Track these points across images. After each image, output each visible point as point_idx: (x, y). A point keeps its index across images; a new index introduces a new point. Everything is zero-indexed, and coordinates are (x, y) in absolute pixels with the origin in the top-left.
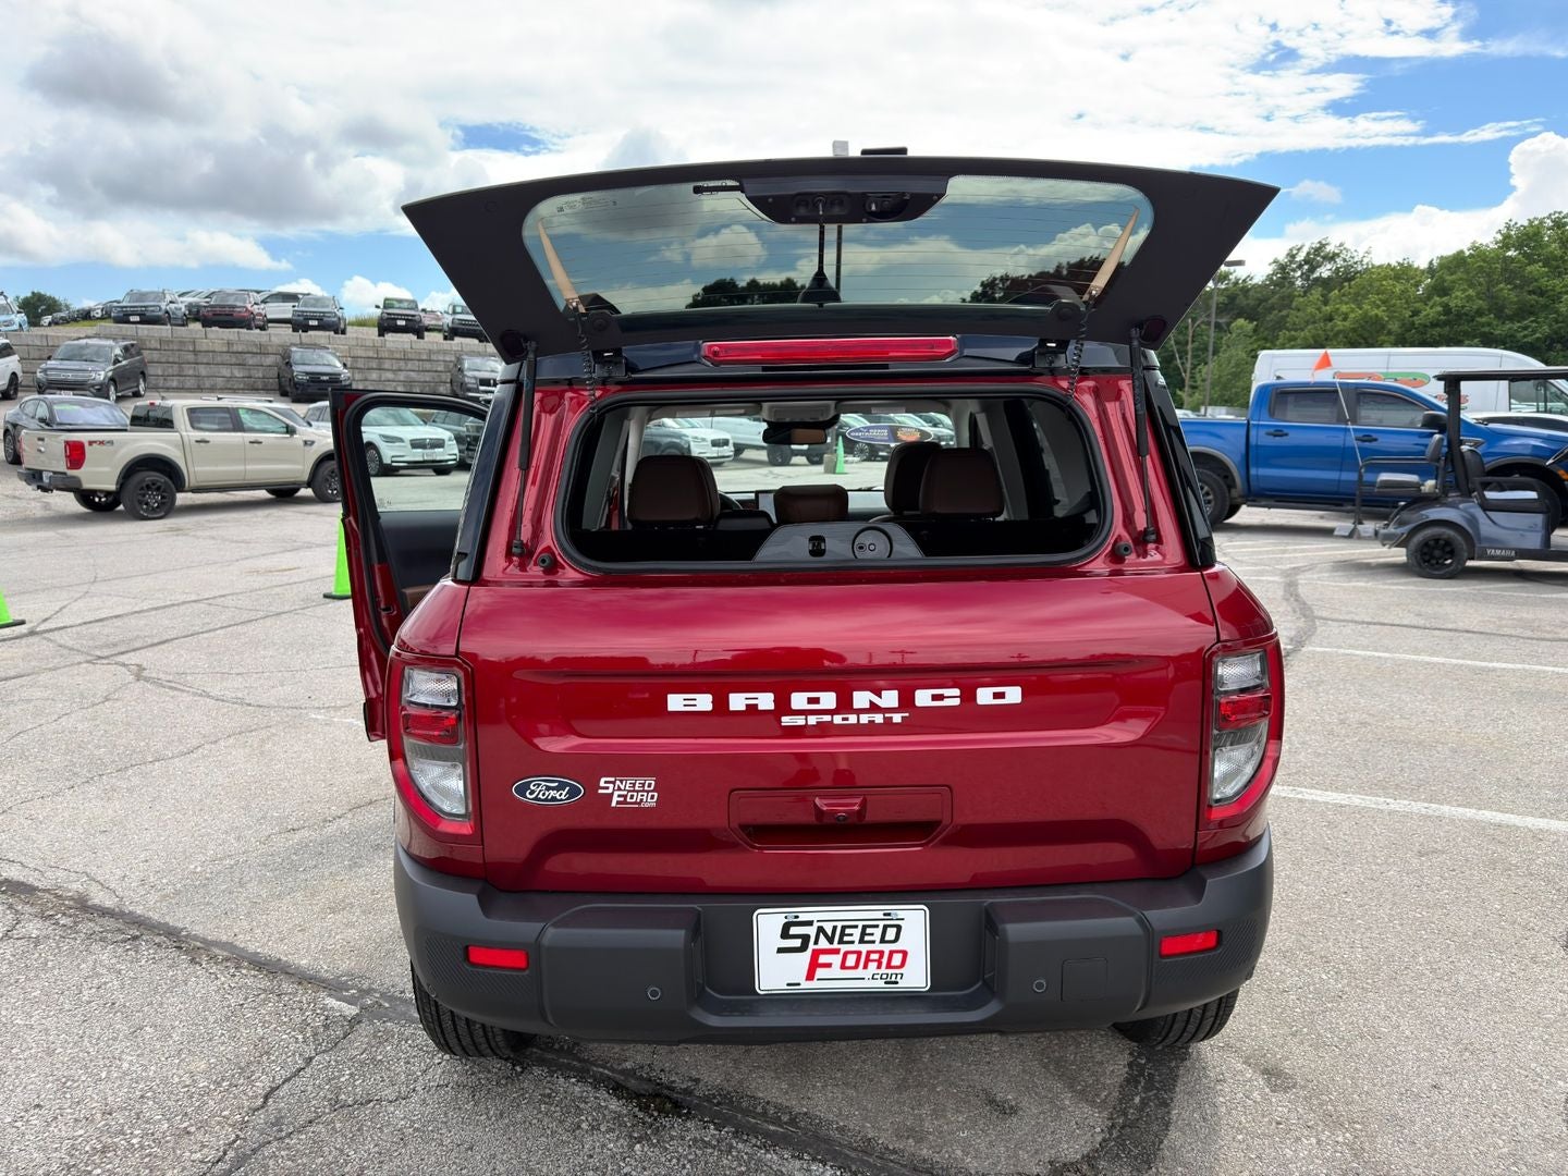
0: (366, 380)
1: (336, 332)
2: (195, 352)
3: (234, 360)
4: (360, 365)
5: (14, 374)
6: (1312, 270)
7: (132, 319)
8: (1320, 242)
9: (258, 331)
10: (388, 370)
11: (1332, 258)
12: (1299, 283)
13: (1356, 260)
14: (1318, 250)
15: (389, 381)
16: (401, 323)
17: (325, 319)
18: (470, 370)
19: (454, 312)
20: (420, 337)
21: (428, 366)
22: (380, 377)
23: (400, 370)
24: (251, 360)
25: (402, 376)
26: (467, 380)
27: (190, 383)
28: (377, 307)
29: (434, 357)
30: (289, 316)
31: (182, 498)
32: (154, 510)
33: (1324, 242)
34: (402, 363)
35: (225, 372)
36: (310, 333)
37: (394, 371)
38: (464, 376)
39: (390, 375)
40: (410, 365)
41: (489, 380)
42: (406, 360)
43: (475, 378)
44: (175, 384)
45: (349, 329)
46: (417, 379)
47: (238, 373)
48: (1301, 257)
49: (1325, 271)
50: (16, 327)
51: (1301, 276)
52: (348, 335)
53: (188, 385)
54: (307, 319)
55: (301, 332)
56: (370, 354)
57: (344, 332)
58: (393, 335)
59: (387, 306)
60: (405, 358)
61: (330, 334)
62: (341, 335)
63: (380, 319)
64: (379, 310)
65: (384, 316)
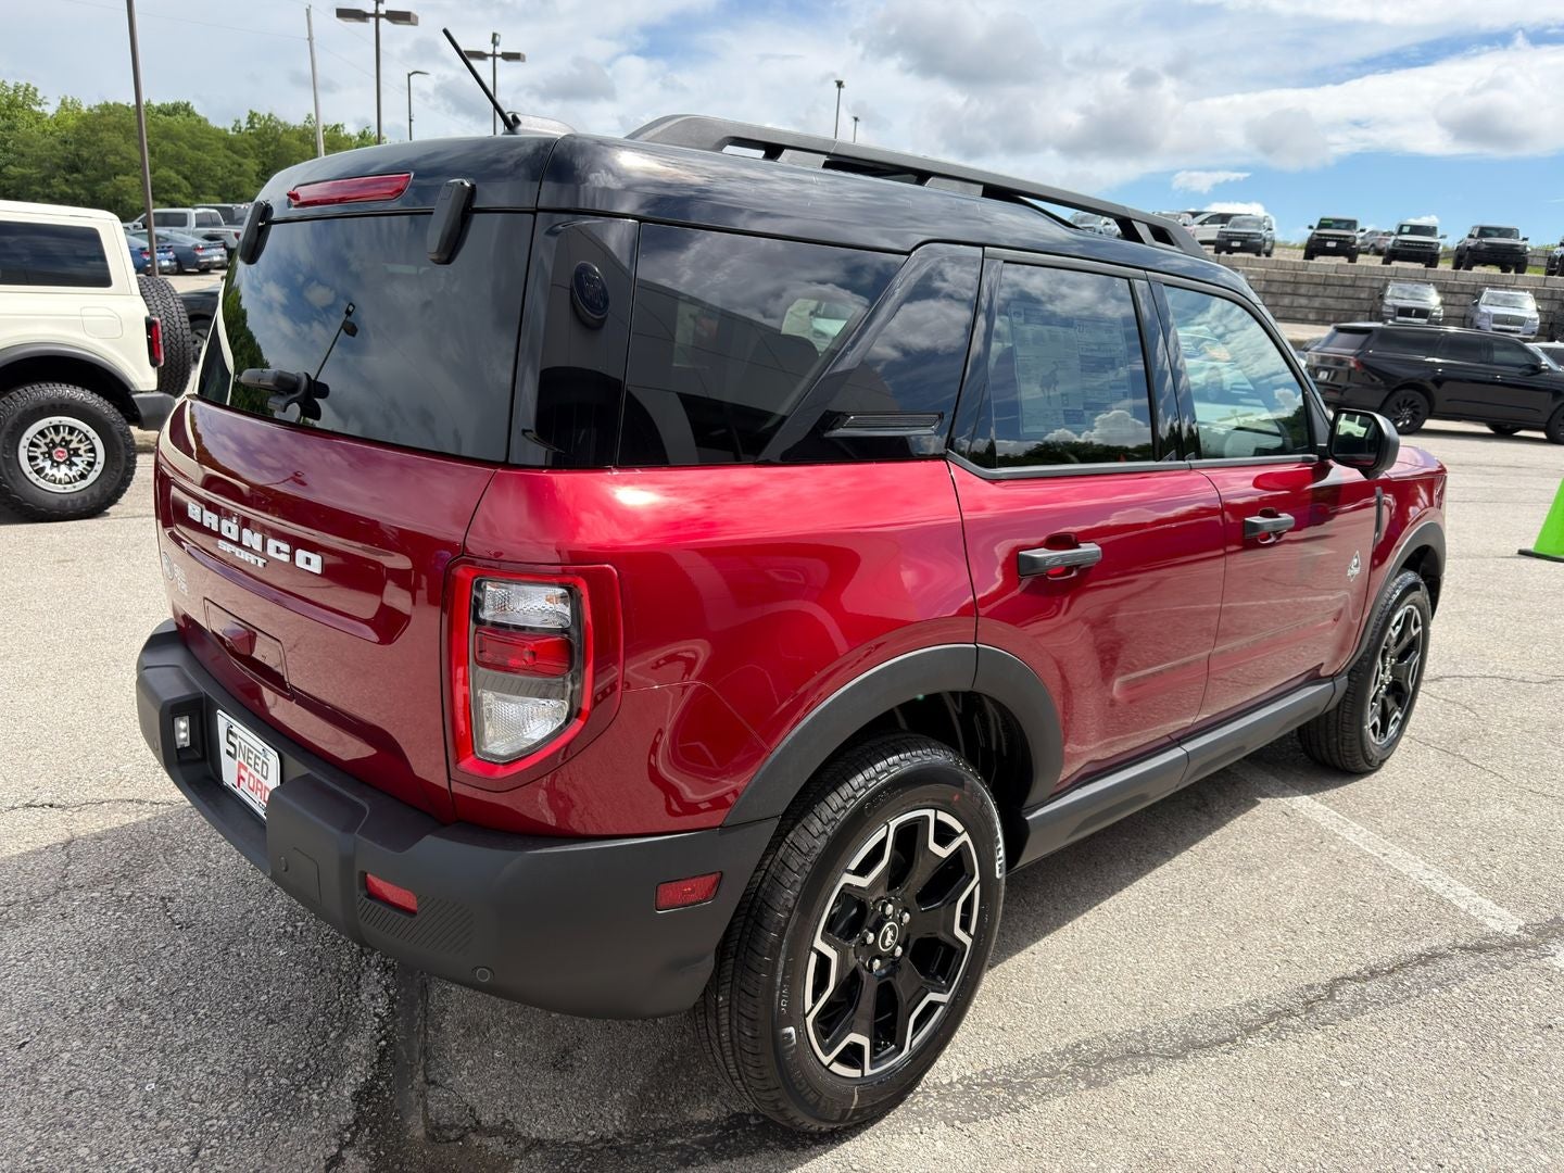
0: (1277, 305)
1: (1258, 254)
4: (1273, 290)
10: (1304, 296)
15: (1301, 307)
16: (1331, 245)
17: (1249, 240)
18: (1392, 297)
19: (1400, 232)
20: (1352, 259)
21: (1349, 292)
22: (1292, 302)
23: (1317, 296)
25: (1317, 303)
26: (1384, 309)
28: (1311, 227)
29: (1359, 283)
30: (1213, 237)
34: (1321, 289)
36: (1235, 255)
37: (1309, 297)
38: (1383, 304)
39: (1303, 301)
40: (1329, 291)
41: (1412, 309)
42: (1326, 285)
43: (1395, 307)
45: (1276, 251)
46: (1333, 307)
52: (1274, 257)
54: (1231, 240)
55: (1224, 254)
56: (1288, 278)
57: (1268, 254)
58: (1320, 258)
59: (1321, 226)
60: (1326, 283)
61: (1252, 256)
62: (1263, 257)
63: (1310, 241)
64: (1311, 231)
65: (1316, 237)
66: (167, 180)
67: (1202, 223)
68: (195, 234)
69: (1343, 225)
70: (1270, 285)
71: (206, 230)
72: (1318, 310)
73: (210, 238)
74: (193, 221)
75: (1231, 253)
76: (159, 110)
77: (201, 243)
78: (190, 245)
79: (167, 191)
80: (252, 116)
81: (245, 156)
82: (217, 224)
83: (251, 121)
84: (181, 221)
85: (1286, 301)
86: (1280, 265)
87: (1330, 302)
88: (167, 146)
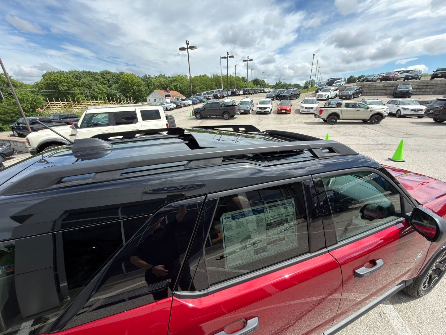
1: (416, 80)
2: (375, 87)
3: (384, 88)
5: (337, 94)
7: (364, 81)
9: (394, 81)
16: (440, 75)
17: (414, 76)
24: (388, 88)
25: (433, 90)
27: (372, 94)
28: (434, 71)
30: (404, 77)
31: (338, 121)
32: (332, 123)
34: (435, 86)
35: (381, 91)
36: (409, 80)
39: (429, 90)
40: (437, 87)
44: (368, 94)
45: (422, 78)
47: (384, 91)
50: (341, 85)
52: (421, 80)
53: (371, 94)
54: (409, 77)
55: (406, 80)
56: (425, 85)
57: (419, 79)
58: (436, 79)
59: (437, 71)
60: (437, 85)
61: (415, 80)
62: (418, 80)
63: (433, 74)
64: (434, 72)
65: (435, 74)
66: (202, 87)
67: (401, 73)
68: (203, 97)
69: (444, 70)
70: (419, 87)
71: (204, 96)
72: (433, 92)
73: (204, 97)
74: (202, 95)
75: (408, 80)
76: (202, 76)
77: (203, 98)
78: (201, 98)
79: (202, 89)
80: (214, 75)
81: (213, 82)
82: (206, 95)
83: (213, 76)
84: (200, 95)
85: (423, 90)
86: (423, 82)
87: (437, 89)
88: (203, 82)
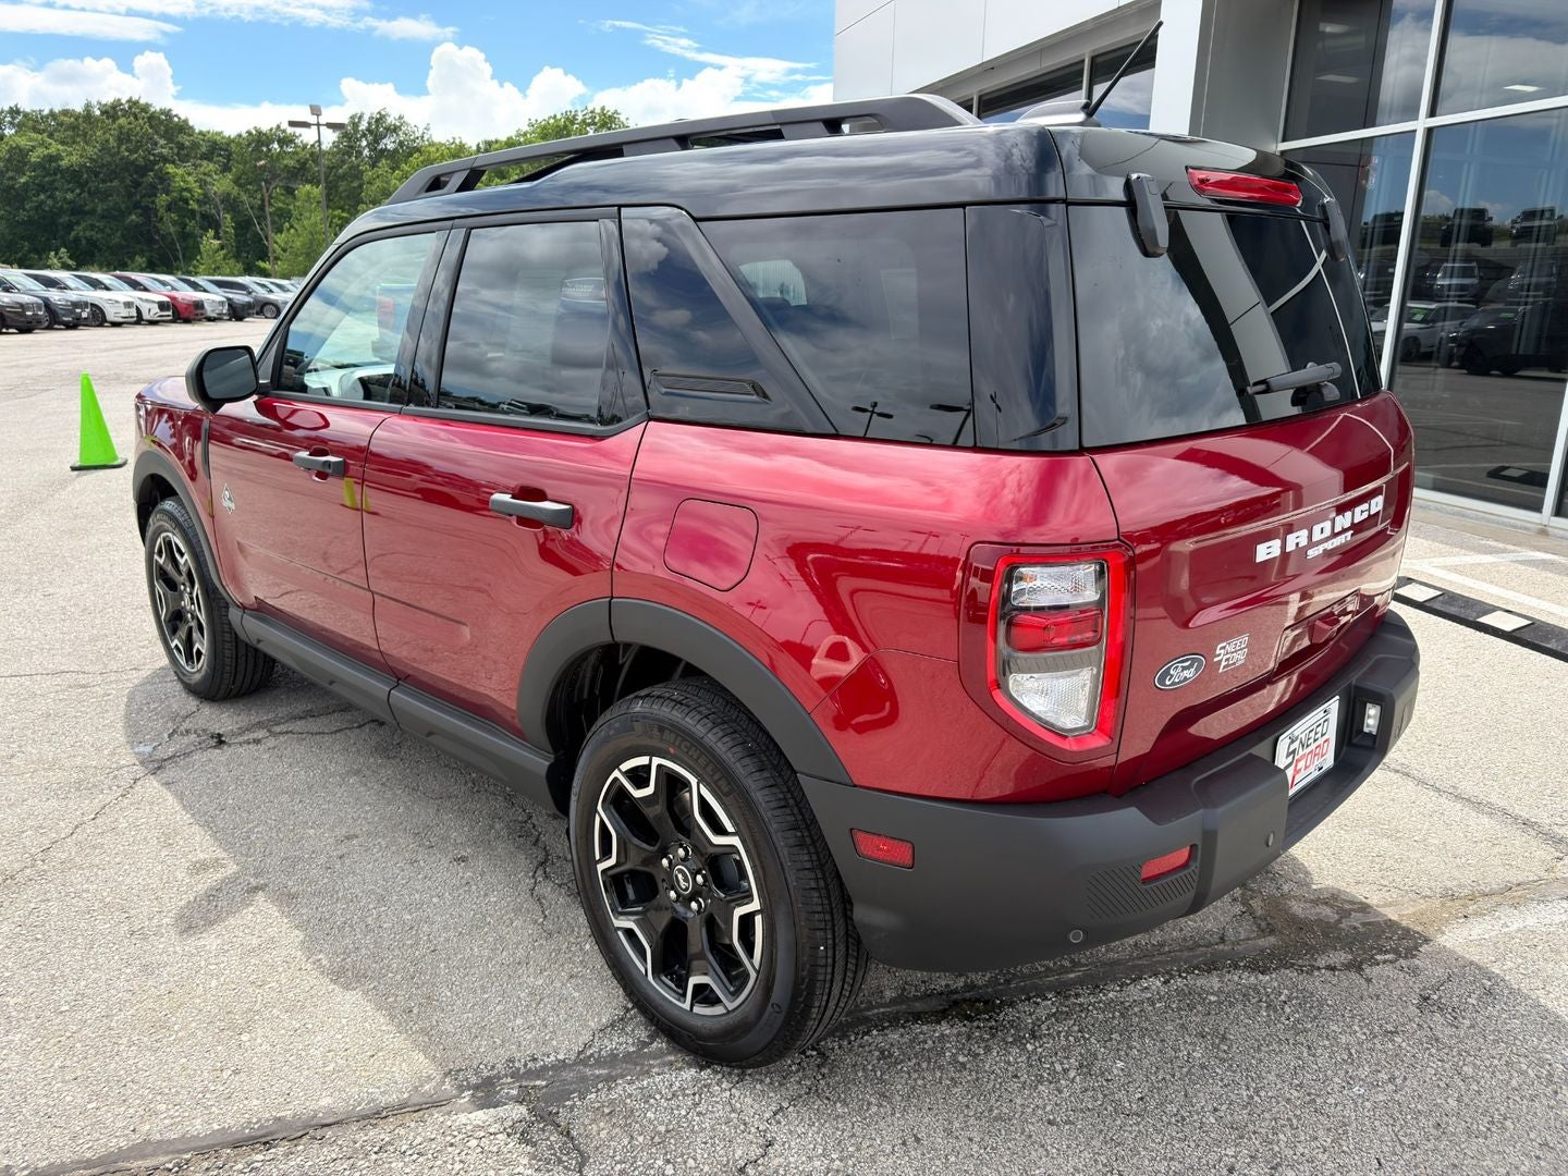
6: (377, 141)
8: (379, 113)
11: (395, 130)
12: (366, 152)
13: (417, 135)
14: (380, 119)
33: (383, 113)
48: (363, 126)
49: (389, 143)
51: (368, 145)
